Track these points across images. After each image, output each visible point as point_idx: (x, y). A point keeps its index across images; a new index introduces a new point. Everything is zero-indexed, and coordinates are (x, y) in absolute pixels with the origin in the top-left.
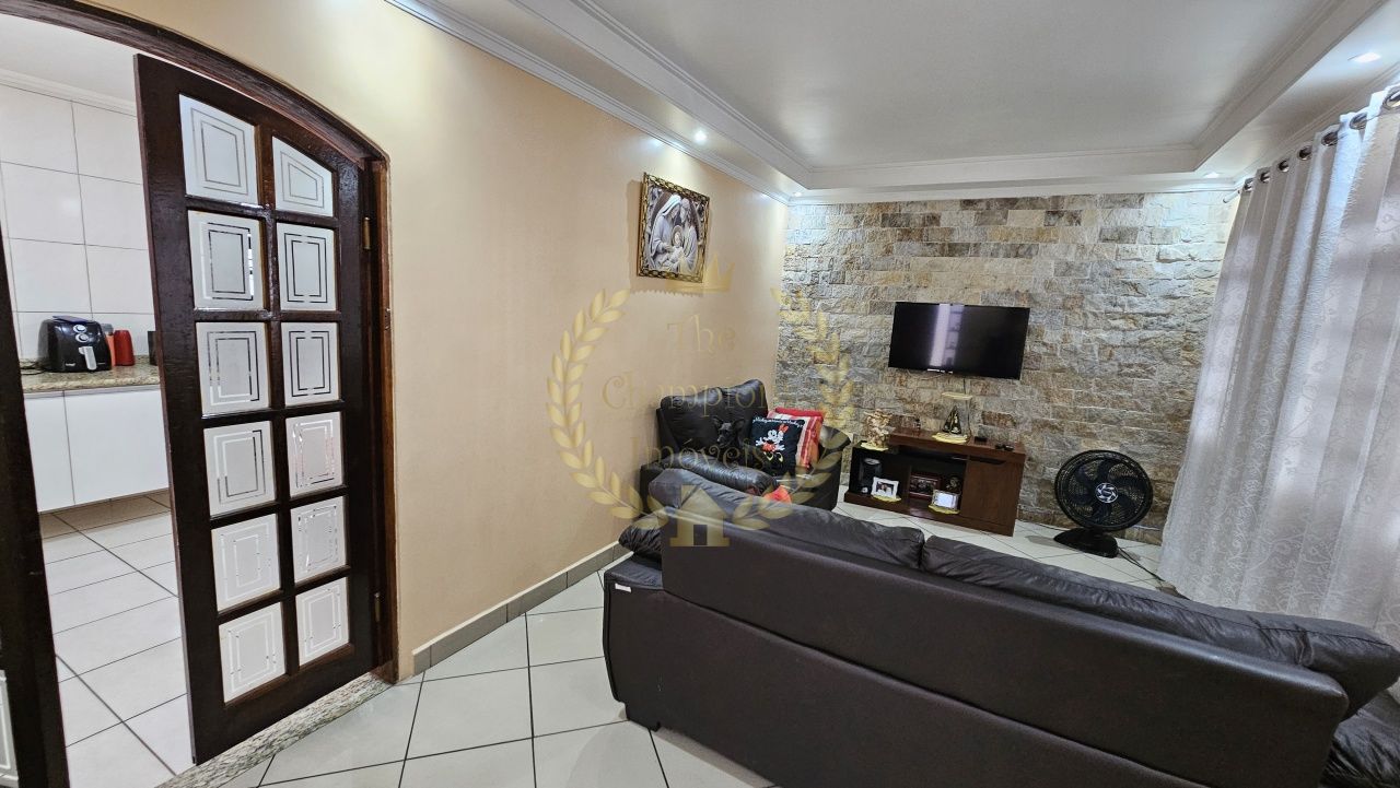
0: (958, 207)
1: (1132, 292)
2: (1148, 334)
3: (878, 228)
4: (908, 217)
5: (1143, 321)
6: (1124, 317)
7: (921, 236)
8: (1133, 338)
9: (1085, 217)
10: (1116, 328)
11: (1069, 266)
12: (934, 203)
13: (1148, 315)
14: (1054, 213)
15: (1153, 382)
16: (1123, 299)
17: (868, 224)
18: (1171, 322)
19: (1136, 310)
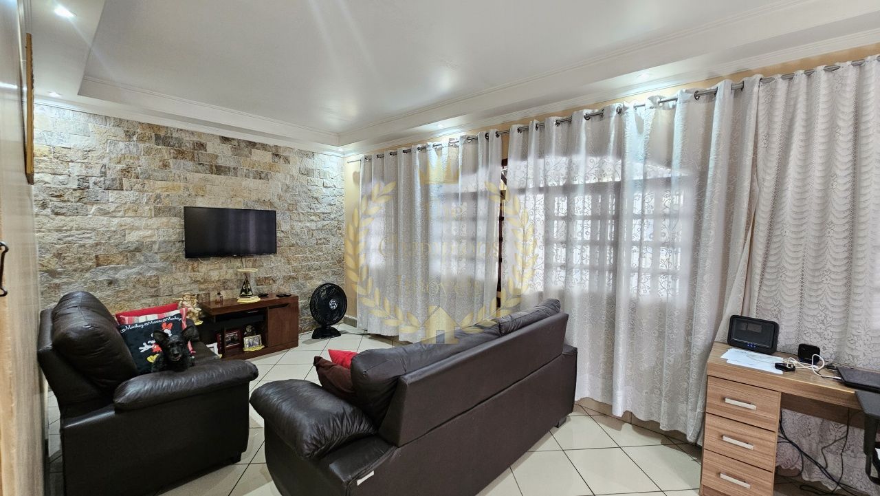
0: (218, 141)
1: (316, 202)
2: (325, 223)
3: (152, 144)
4: (179, 140)
5: (322, 216)
6: (315, 214)
7: (193, 157)
8: (320, 225)
9: (291, 160)
10: (312, 220)
11: (288, 187)
12: (200, 134)
13: (324, 213)
14: (277, 155)
15: (330, 246)
16: (313, 206)
17: (141, 139)
18: (332, 216)
19: (319, 211)
